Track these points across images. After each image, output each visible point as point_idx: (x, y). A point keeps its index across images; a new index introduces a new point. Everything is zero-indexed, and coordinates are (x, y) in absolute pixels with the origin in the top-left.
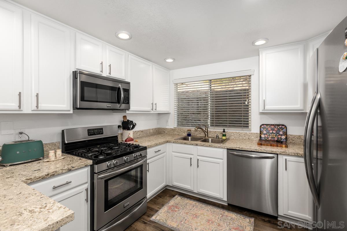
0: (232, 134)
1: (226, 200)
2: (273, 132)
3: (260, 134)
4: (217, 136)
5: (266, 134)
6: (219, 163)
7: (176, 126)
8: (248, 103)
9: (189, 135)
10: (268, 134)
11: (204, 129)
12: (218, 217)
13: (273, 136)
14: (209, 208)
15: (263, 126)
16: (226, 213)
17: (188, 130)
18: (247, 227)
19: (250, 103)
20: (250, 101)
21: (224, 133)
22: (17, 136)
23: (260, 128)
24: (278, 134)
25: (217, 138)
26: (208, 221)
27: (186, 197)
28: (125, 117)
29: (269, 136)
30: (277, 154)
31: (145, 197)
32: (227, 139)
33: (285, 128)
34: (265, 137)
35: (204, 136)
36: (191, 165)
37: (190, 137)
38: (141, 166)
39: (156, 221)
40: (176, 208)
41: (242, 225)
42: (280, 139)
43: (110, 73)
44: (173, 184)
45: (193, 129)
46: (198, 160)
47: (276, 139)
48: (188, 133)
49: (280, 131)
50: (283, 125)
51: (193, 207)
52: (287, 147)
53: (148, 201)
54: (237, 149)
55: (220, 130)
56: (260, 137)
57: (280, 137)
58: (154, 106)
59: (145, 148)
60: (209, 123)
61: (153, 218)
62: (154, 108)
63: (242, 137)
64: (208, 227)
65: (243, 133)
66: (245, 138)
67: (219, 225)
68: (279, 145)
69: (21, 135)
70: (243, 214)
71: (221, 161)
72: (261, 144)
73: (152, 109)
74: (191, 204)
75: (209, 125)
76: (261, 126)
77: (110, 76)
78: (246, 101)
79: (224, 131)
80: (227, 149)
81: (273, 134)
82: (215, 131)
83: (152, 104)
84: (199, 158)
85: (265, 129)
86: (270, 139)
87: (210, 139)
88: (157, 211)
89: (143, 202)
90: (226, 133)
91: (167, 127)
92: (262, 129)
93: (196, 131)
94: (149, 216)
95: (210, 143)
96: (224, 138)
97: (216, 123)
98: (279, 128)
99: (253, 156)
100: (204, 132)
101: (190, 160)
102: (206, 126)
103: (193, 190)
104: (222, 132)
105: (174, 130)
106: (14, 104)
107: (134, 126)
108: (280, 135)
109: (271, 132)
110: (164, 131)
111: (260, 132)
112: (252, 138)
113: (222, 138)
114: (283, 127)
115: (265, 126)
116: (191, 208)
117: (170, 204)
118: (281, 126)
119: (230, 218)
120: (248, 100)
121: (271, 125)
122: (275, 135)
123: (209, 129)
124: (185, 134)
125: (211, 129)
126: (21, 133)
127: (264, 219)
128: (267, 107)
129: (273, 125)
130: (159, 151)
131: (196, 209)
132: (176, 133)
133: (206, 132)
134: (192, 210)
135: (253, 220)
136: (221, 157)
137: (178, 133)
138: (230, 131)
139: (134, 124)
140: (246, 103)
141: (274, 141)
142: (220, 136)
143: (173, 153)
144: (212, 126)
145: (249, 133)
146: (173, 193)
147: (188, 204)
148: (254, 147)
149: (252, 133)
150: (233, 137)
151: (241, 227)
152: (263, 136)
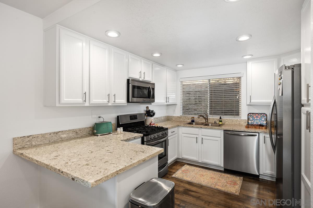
0: (227, 121)
1: (223, 166)
2: (257, 119)
3: (248, 120)
4: (215, 122)
5: (252, 120)
6: (218, 141)
7: (181, 115)
8: (239, 97)
9: (193, 121)
10: (254, 120)
11: (205, 116)
12: (218, 176)
13: (257, 122)
14: (211, 171)
15: (250, 115)
16: (223, 174)
17: (192, 118)
18: (238, 181)
19: (240, 98)
20: (240, 96)
21: (220, 120)
22: (98, 119)
23: (248, 116)
24: (261, 120)
25: (215, 123)
26: (212, 178)
27: (193, 166)
28: (147, 107)
29: (254, 122)
30: (259, 133)
31: (167, 163)
32: (222, 124)
33: (266, 116)
34: (251, 123)
35: (205, 122)
36: (197, 142)
37: (194, 123)
38: (165, 141)
39: (176, 177)
40: (188, 171)
41: (235, 180)
42: (262, 124)
43: (144, 78)
44: (182, 157)
45: (196, 117)
46: (202, 138)
47: (259, 124)
48: (192, 120)
49: (262, 118)
50: (264, 114)
51: (200, 171)
52: (266, 129)
53: (168, 166)
54: (231, 130)
55: (217, 117)
56: (248, 122)
57: (262, 122)
58: (168, 99)
59: (167, 129)
60: (208, 112)
61: (174, 176)
62: (168, 101)
63: (234, 123)
64: (212, 180)
65: (235, 120)
66: (236, 123)
67: (219, 180)
68: (260, 127)
69: (99, 118)
70: (235, 175)
71: (220, 139)
72: (248, 127)
73: (167, 102)
74: (198, 170)
75: (209, 114)
76: (248, 115)
77: (144, 79)
78: (237, 95)
79: (220, 118)
80: (224, 130)
81: (257, 120)
82: (213, 118)
83: (167, 98)
84: (202, 137)
85: (251, 117)
86: (255, 124)
87: (210, 124)
88: (175, 173)
89: (166, 165)
90: (222, 120)
91: (174, 115)
92: (249, 117)
93: (199, 118)
94: (170, 175)
95: (210, 126)
96: (220, 123)
97: (213, 112)
98: (261, 115)
99: (243, 134)
100: (205, 119)
101: (196, 139)
102: (207, 115)
103: (198, 160)
104: (219, 119)
105: (180, 117)
106: (106, 101)
107: (154, 114)
108: (262, 121)
109: (256, 118)
110: (172, 118)
111: (248, 119)
112: (242, 123)
113: (219, 124)
114: (265, 115)
115: (251, 114)
116: (198, 171)
117: (182, 169)
118: (263, 115)
119: (226, 177)
120: (239, 95)
121: (256, 114)
122: (258, 121)
123: (209, 117)
124: (190, 121)
125: (210, 117)
126: (100, 117)
127: (250, 177)
128: (252, 101)
129: (257, 114)
130: (173, 132)
131: (201, 172)
132: (181, 120)
133: (206, 119)
134: (199, 172)
135: (242, 178)
136: (220, 136)
137: (183, 120)
138: (225, 118)
139: (154, 113)
140: (238, 97)
141: (258, 125)
142: (218, 122)
143: (183, 134)
144: (210, 114)
145: (239, 119)
146: (183, 164)
147: (195, 169)
148: (243, 129)
149: (242, 120)
150: (227, 123)
151: (234, 181)
152: (250, 122)
